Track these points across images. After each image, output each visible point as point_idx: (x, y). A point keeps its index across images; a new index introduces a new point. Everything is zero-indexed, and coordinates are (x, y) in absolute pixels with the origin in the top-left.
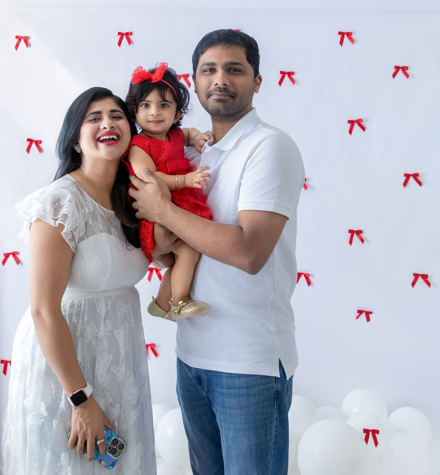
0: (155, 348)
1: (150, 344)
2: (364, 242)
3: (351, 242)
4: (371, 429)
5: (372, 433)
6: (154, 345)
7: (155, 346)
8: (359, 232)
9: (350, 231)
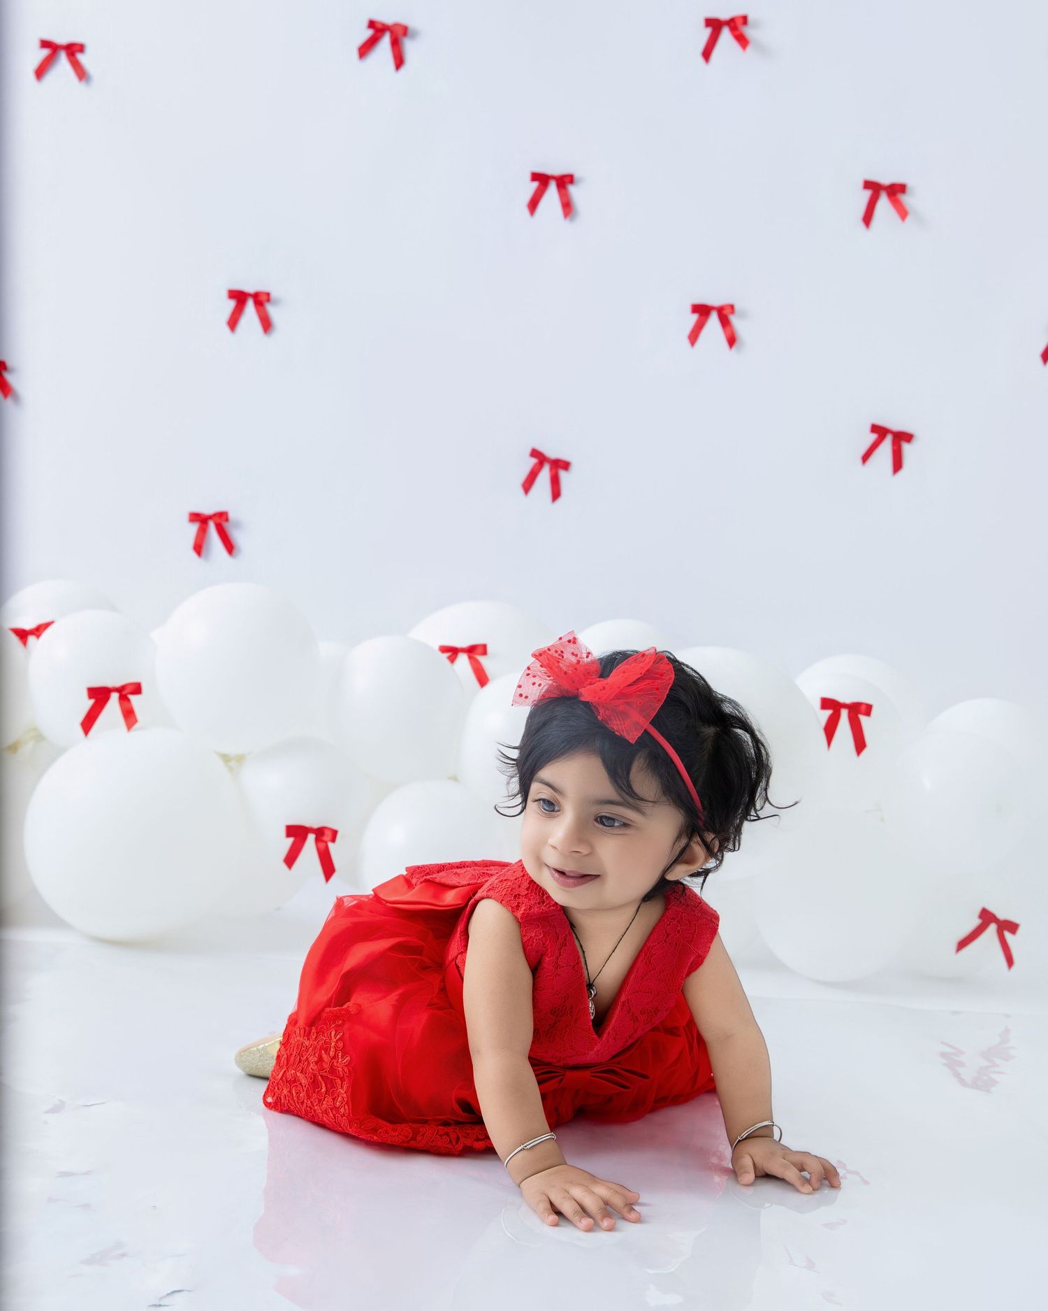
0: (225, 525)
1: (215, 515)
2: (909, 219)
3: (867, 218)
4: (848, 701)
5: (849, 713)
6: (224, 517)
7: (227, 520)
8: (896, 191)
9: (868, 185)
